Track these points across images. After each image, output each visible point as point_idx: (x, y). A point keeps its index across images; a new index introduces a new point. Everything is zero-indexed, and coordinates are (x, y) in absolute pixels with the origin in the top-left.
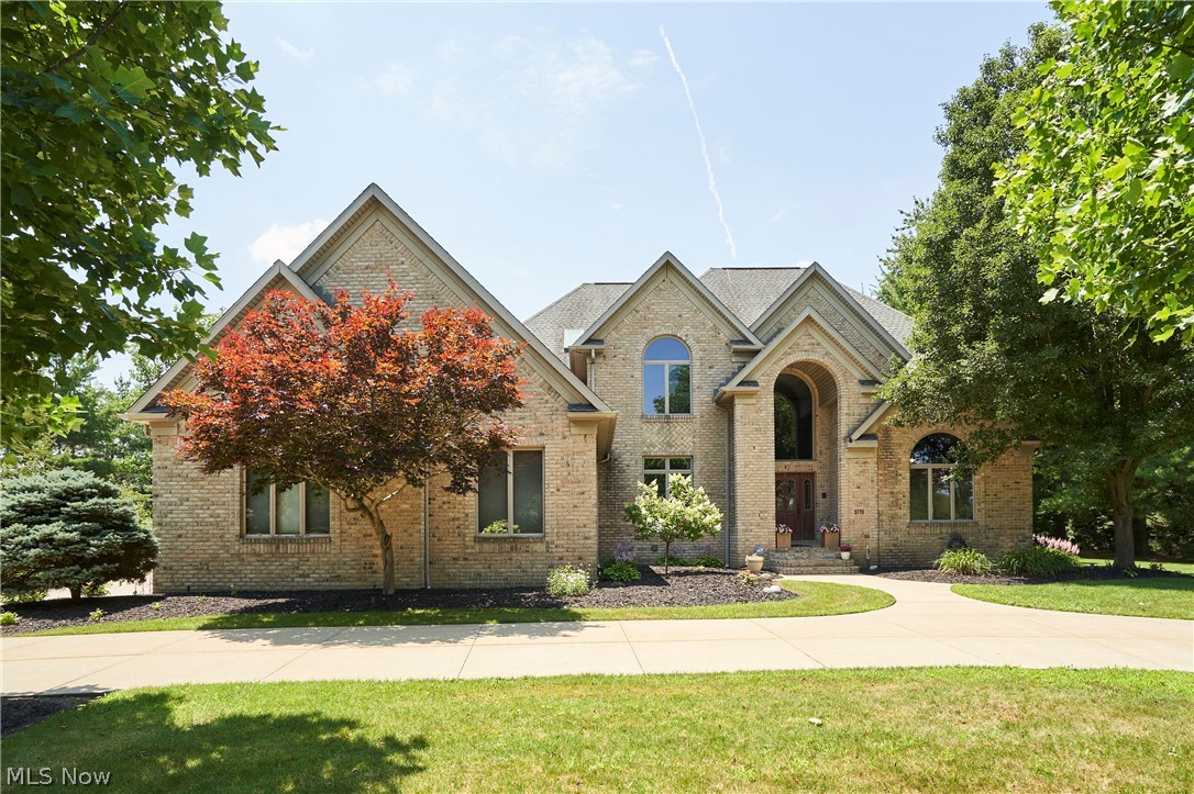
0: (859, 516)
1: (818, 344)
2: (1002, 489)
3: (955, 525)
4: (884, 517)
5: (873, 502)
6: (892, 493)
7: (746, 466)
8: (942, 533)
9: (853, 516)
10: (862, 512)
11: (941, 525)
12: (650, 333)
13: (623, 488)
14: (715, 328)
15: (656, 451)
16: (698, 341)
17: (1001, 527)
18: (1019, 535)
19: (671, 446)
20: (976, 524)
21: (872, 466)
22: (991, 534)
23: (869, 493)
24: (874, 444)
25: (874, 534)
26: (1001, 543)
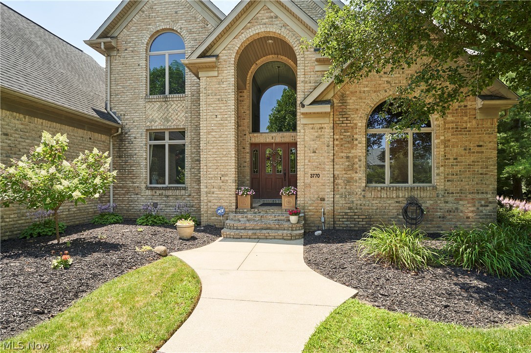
0: (315, 179)
1: (276, 17)
2: (463, 152)
3: (412, 189)
4: (340, 181)
5: (329, 167)
6: (348, 157)
7: (208, 133)
8: (398, 197)
9: (308, 180)
10: (318, 175)
11: (397, 189)
12: (153, 29)
13: (131, 156)
14: (204, 21)
15: (157, 125)
16: (190, 32)
17: (461, 191)
18: (481, 199)
19: (168, 121)
20: (435, 188)
21: (328, 131)
22: (450, 199)
23: (325, 157)
24: (327, 108)
25: (329, 197)
26: (461, 208)
